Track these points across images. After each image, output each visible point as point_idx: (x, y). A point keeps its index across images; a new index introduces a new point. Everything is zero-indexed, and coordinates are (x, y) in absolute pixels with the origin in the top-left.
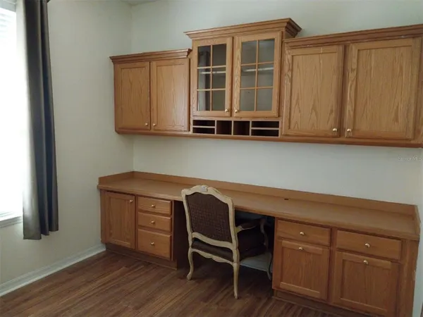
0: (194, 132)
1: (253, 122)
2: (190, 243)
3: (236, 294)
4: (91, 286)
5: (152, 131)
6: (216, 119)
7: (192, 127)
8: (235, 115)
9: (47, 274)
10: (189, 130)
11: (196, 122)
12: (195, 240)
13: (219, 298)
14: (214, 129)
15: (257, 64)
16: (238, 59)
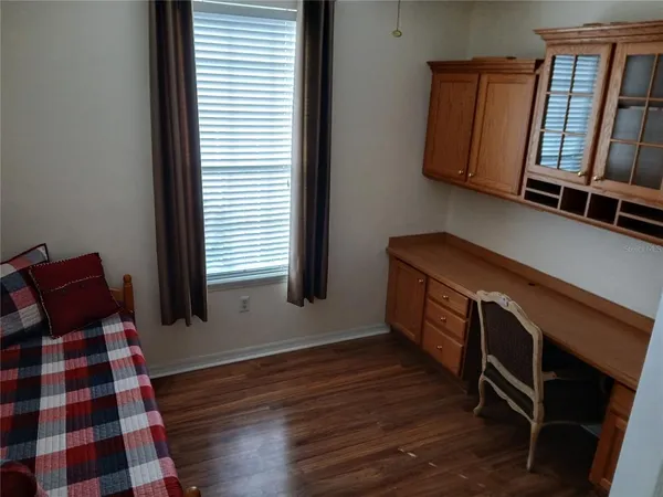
0: (526, 198)
1: (623, 203)
2: (484, 367)
3: (529, 465)
4: (352, 378)
5: (467, 184)
6: (563, 184)
7: (524, 188)
8: (593, 183)
9: (311, 345)
10: (519, 193)
11: (532, 183)
12: (490, 365)
13: (504, 459)
14: (557, 200)
15: (648, 99)
16: (616, 85)
